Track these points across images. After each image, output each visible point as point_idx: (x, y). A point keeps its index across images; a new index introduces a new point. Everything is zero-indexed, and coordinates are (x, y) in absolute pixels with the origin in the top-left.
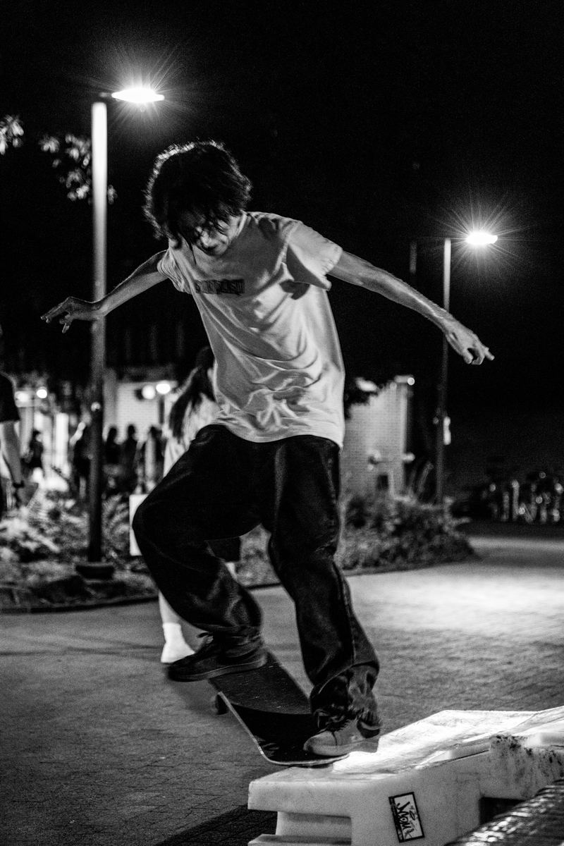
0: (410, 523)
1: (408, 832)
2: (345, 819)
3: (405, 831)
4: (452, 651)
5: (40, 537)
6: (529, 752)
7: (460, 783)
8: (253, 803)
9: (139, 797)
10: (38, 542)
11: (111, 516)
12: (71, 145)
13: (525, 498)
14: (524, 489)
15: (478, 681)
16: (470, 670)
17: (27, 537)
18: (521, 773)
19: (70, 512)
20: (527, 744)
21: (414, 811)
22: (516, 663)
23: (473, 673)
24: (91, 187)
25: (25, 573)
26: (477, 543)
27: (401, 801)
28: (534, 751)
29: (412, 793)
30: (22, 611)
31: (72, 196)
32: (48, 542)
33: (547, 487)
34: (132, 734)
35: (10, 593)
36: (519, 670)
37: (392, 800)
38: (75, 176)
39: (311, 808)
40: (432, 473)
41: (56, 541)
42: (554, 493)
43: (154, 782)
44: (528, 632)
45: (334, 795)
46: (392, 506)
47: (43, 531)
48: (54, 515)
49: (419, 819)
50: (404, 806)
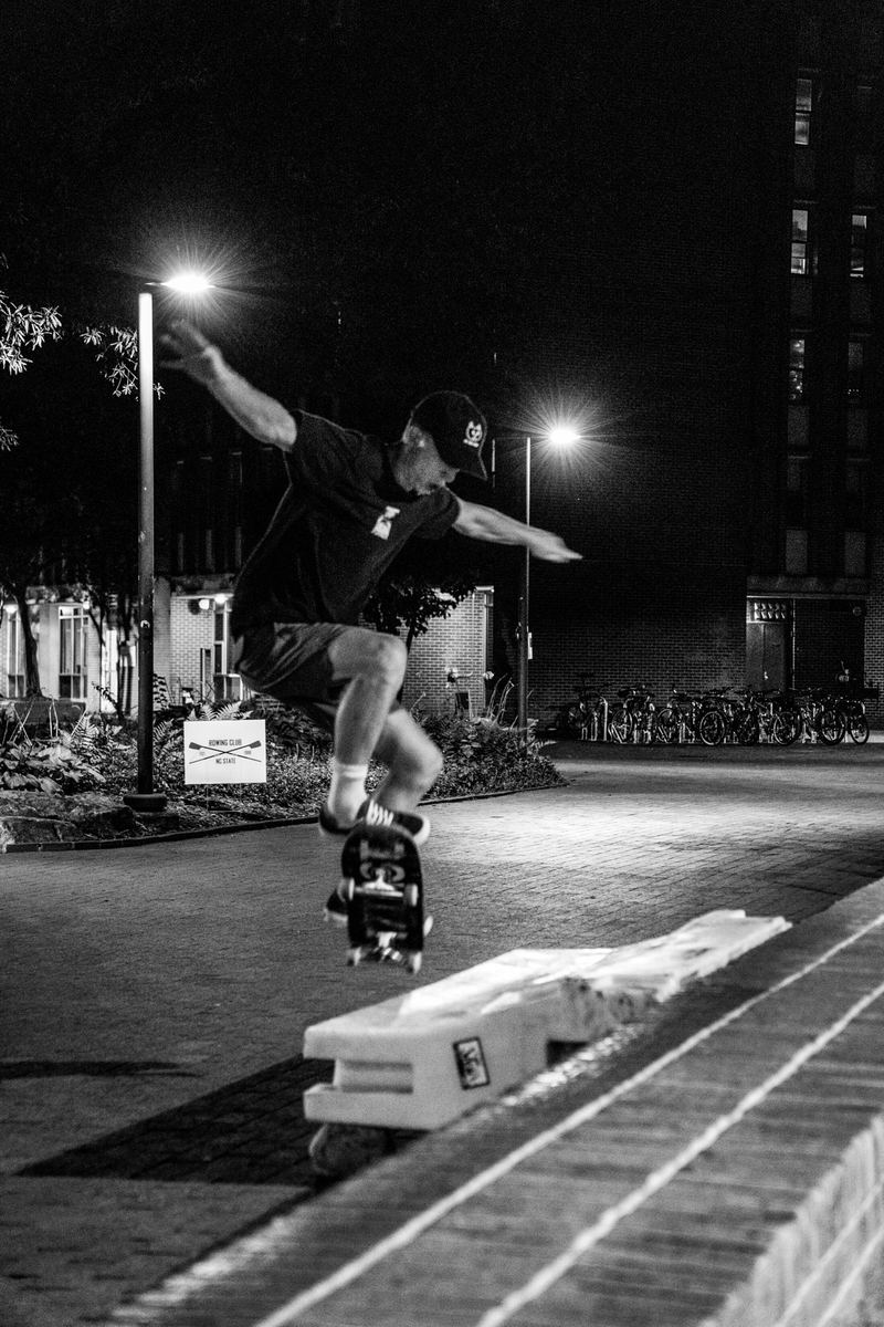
0: (490, 747)
1: (473, 1079)
2: (406, 1066)
3: (469, 1077)
4: (532, 885)
5: (84, 766)
6: (600, 994)
7: (527, 1027)
8: (308, 1051)
9: (193, 1045)
10: (82, 770)
11: (162, 744)
12: (115, 338)
13: (615, 717)
14: (615, 706)
15: (558, 917)
16: (550, 906)
17: (71, 767)
18: (590, 1016)
19: (117, 738)
20: (596, 986)
21: (479, 1057)
22: (599, 896)
23: (553, 909)
24: (137, 383)
25: (69, 805)
26: (561, 767)
27: (464, 1048)
28: (605, 993)
29: (477, 1039)
30: (67, 847)
31: (117, 393)
32: (93, 771)
33: (638, 703)
34: (185, 980)
35: (51, 827)
36: (602, 905)
37: (455, 1046)
38: (120, 371)
39: (370, 1056)
40: (515, 692)
41: (102, 771)
42: (648, 710)
43: (209, 1030)
44: (614, 863)
45: (394, 1042)
46: (471, 729)
47: (87, 760)
48: (100, 741)
49: (485, 1065)
50: (469, 1053)
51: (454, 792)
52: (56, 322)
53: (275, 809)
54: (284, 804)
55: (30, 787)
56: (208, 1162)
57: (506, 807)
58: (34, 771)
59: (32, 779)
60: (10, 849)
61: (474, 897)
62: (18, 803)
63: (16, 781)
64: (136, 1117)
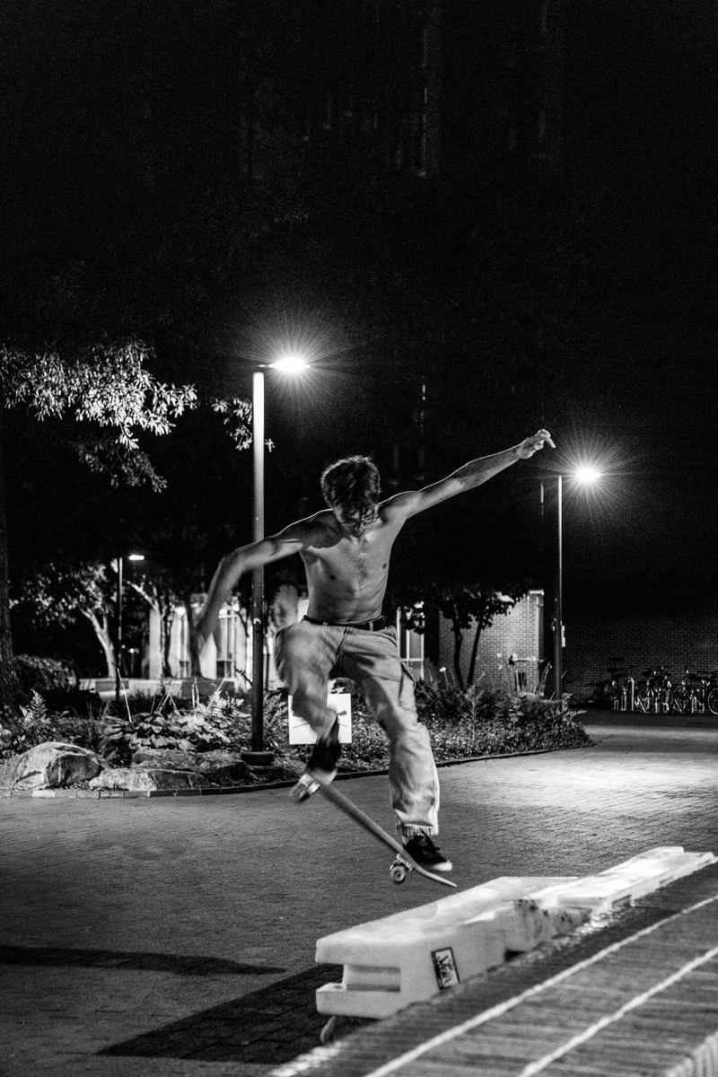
0: (532, 714)
1: (447, 981)
2: (396, 970)
3: (444, 980)
4: (548, 825)
5: (214, 730)
6: (546, 913)
7: (489, 939)
8: (320, 957)
9: (255, 951)
10: (212, 734)
11: (273, 713)
12: (237, 407)
13: (640, 692)
14: (640, 684)
15: (563, 850)
16: (559, 841)
17: (204, 731)
18: (539, 930)
19: (240, 709)
20: (543, 906)
21: (451, 963)
22: (599, 835)
23: (561, 844)
24: (253, 439)
25: (199, 760)
26: (591, 731)
27: (441, 955)
28: (550, 912)
29: (450, 949)
30: (195, 793)
31: (239, 447)
32: (221, 734)
33: (658, 681)
34: (261, 898)
35: (185, 777)
36: (601, 840)
37: (433, 954)
38: (241, 431)
40: (552, 671)
41: (227, 734)
42: (665, 687)
43: (271, 938)
44: (617, 808)
46: (515, 700)
47: (217, 725)
48: (227, 711)
49: (456, 970)
50: (444, 959)
51: (503, 750)
52: (193, 396)
53: (360, 763)
54: (367, 760)
55: (171, 746)
56: (245, 1046)
57: (542, 762)
58: (174, 734)
59: (172, 740)
60: (153, 794)
61: (500, 833)
62: (161, 759)
63: (161, 741)
64: (198, 1008)
